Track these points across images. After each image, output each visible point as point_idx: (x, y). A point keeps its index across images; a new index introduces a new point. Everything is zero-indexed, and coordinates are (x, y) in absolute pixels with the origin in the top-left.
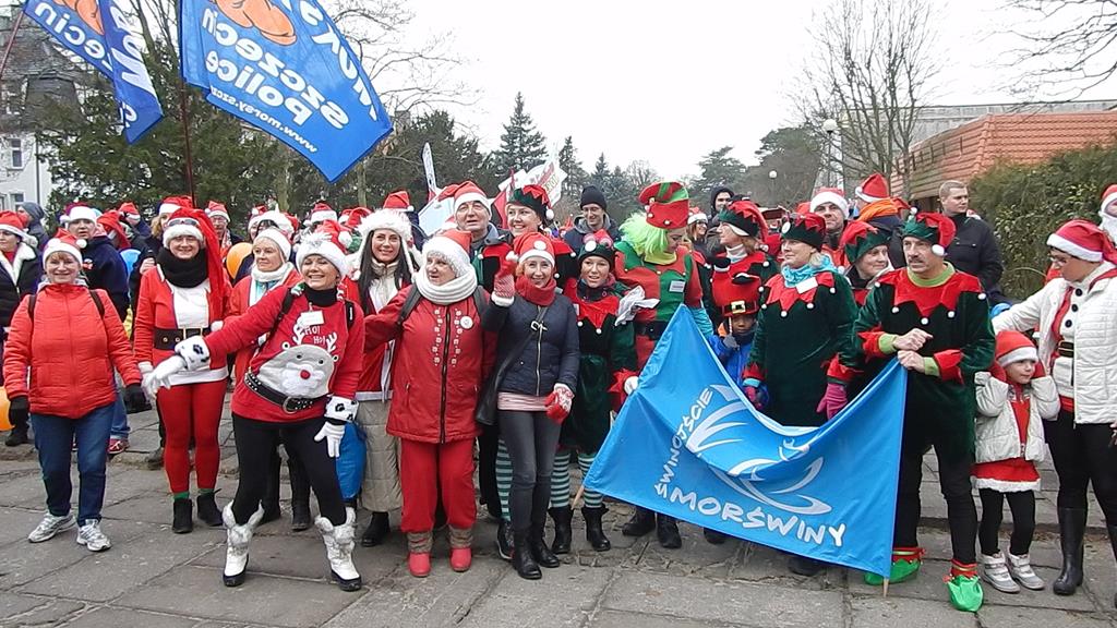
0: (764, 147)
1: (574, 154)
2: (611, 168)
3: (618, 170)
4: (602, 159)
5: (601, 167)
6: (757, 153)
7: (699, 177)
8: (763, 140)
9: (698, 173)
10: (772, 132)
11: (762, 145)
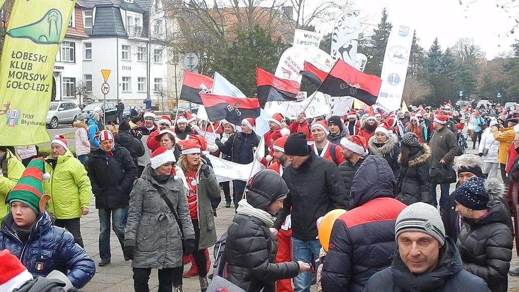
2: (443, 50)
5: (435, 48)
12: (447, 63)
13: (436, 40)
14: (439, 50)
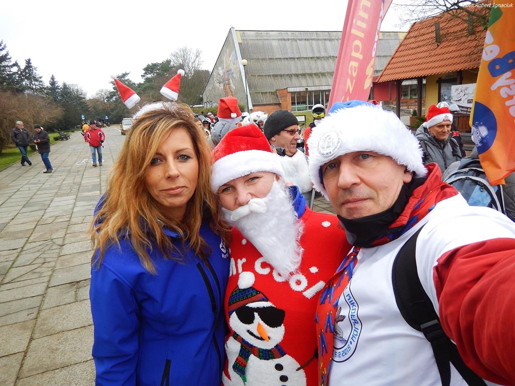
0: (145, 73)
1: (34, 71)
2: (60, 84)
3: (65, 85)
4: (53, 78)
5: (53, 83)
6: (142, 76)
7: (112, 90)
8: (144, 70)
9: (111, 88)
10: (149, 65)
11: (144, 72)
12: (66, 95)
13: (53, 76)
14: (57, 85)
